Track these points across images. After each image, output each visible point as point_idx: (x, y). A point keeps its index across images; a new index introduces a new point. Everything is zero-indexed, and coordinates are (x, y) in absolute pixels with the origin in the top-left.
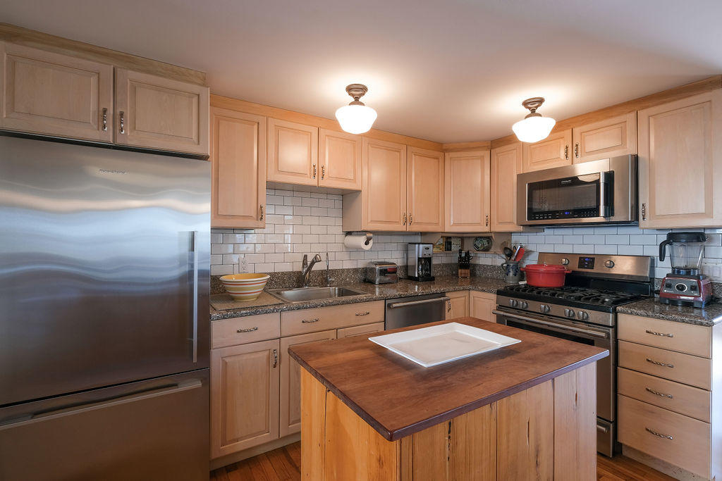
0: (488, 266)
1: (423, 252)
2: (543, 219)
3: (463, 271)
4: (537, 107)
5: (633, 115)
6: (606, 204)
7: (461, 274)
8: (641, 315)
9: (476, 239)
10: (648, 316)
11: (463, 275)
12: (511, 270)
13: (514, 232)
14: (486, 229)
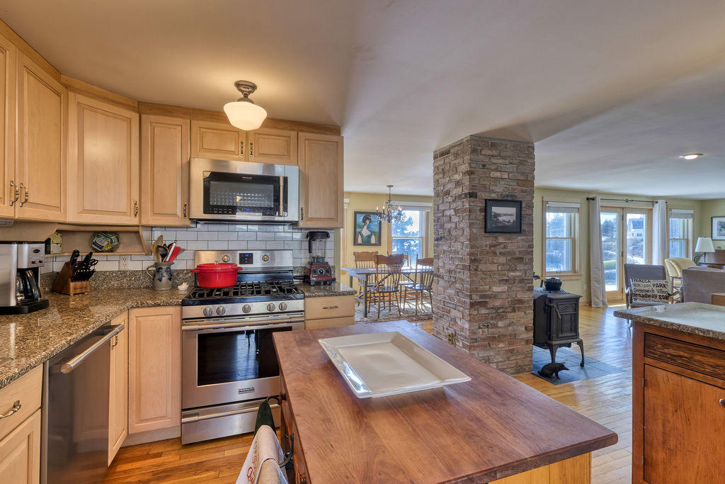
0: (113, 272)
1: (29, 258)
2: (218, 213)
3: (79, 284)
4: (250, 92)
5: (295, 133)
6: (284, 206)
7: (75, 289)
8: (321, 296)
9: (96, 234)
10: (325, 296)
11: (78, 291)
12: (165, 274)
13: (155, 227)
14: (135, 221)
